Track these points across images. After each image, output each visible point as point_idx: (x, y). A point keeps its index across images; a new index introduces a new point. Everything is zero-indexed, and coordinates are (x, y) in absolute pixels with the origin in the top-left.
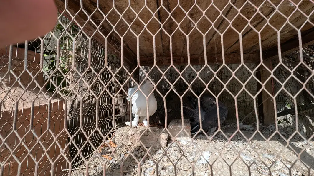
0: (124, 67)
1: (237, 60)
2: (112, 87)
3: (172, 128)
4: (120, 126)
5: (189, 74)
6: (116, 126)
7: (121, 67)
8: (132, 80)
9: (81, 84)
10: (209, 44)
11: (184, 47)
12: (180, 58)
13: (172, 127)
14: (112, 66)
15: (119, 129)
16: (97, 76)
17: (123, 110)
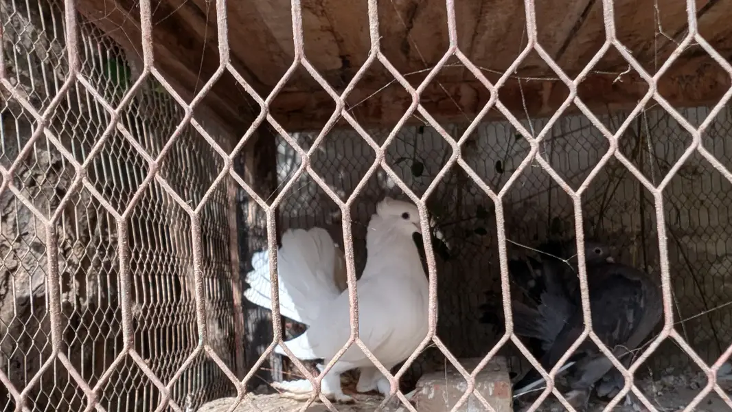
0: (231, 69)
1: (711, 87)
2: (162, 225)
3: (431, 396)
4: (210, 397)
5: (499, 163)
6: (193, 398)
7: (220, 70)
8: (247, 199)
9: (25, 224)
10: (589, 15)
11: (476, 34)
12: (458, 89)
13: (429, 392)
14: (159, 133)
15: (207, 405)
16: (113, 117)
17: (217, 332)
